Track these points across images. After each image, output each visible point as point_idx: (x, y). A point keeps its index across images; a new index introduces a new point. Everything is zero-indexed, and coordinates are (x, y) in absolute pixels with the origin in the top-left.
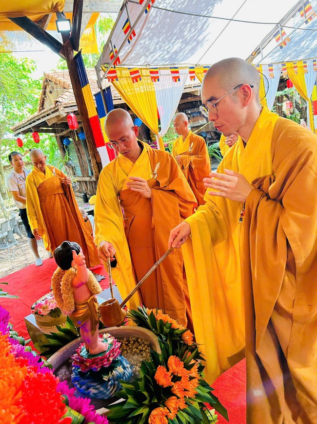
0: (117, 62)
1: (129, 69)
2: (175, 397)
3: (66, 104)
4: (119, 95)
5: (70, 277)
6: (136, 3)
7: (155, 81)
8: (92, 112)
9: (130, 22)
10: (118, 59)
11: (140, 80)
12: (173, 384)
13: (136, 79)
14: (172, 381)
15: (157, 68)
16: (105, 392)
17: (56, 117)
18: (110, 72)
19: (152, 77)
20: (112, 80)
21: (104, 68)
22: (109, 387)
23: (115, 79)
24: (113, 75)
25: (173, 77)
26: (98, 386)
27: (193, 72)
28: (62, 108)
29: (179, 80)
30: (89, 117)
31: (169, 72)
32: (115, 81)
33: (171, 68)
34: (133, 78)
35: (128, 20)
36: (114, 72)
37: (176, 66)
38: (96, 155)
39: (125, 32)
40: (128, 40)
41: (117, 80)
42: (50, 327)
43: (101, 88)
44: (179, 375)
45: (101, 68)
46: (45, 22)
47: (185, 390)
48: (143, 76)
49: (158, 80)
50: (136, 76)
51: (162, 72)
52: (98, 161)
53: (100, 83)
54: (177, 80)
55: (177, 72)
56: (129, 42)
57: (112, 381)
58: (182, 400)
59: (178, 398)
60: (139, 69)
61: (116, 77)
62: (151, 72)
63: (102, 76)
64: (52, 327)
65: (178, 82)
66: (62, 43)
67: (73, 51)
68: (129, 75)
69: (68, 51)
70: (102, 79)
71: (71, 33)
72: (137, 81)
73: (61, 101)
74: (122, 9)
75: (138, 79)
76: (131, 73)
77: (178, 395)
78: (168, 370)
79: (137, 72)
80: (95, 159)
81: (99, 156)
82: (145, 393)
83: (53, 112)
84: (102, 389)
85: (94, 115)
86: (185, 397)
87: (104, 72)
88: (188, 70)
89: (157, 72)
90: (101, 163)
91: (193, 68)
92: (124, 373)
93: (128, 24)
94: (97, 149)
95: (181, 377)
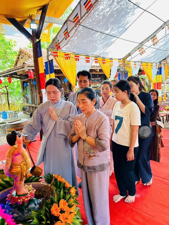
0: (59, 48)
1: (64, 52)
2: (60, 222)
3: (29, 65)
4: (58, 65)
6: (72, 22)
7: (77, 61)
8: (42, 71)
9: (68, 30)
10: (59, 47)
11: (69, 59)
12: (60, 214)
13: (67, 58)
14: (60, 212)
15: (78, 54)
16: (22, 216)
17: (22, 71)
18: (54, 53)
19: (75, 59)
20: (55, 57)
21: (51, 50)
22: (25, 214)
23: (56, 56)
24: (56, 54)
25: (86, 60)
26: (19, 213)
27: (97, 59)
28: (26, 67)
29: (89, 62)
30: (40, 73)
31: (84, 57)
32: (56, 57)
33: (86, 56)
34: (66, 57)
35: (67, 29)
36: (57, 53)
37: (88, 55)
38: (40, 93)
39: (65, 35)
40: (66, 38)
41: (57, 57)
43: (48, 60)
44: (64, 210)
45: (50, 50)
46: (25, 23)
47: (66, 219)
48: (71, 57)
49: (79, 61)
50: (67, 56)
51: (81, 57)
52: (41, 96)
53: (48, 57)
54: (88, 62)
55: (89, 58)
56: (66, 39)
57: (27, 211)
58: (64, 224)
59: (62, 222)
60: (69, 53)
61: (57, 55)
62: (75, 56)
63: (50, 54)
65: (88, 63)
66: (32, 34)
67: (36, 39)
68: (64, 56)
69: (34, 38)
70: (49, 55)
71: (37, 30)
72: (67, 59)
73: (26, 63)
74: (64, 23)
75: (68, 58)
76: (65, 55)
77: (62, 221)
78: (59, 206)
79: (68, 55)
80: (40, 94)
81: (42, 93)
82: (44, 218)
83: (21, 68)
84: (20, 214)
85: (42, 72)
86: (66, 222)
87: (51, 52)
88: (94, 58)
89: (78, 57)
90: (42, 97)
91: (97, 57)
92: (35, 207)
93: (67, 31)
94: (41, 90)
95: (65, 211)
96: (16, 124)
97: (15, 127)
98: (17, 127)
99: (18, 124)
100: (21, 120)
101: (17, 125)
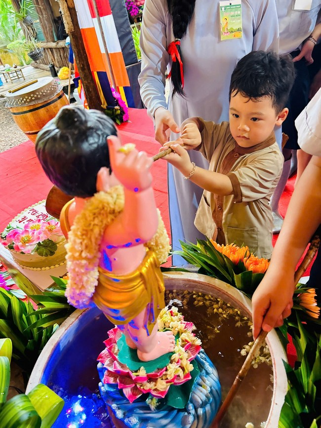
5: (96, 221)
42: (39, 269)
52: (71, 7)
64: (43, 269)
90: (74, 9)
96: (29, 94)
97: (28, 102)
98: (33, 100)
99: (33, 92)
100: (37, 81)
101: (33, 97)
